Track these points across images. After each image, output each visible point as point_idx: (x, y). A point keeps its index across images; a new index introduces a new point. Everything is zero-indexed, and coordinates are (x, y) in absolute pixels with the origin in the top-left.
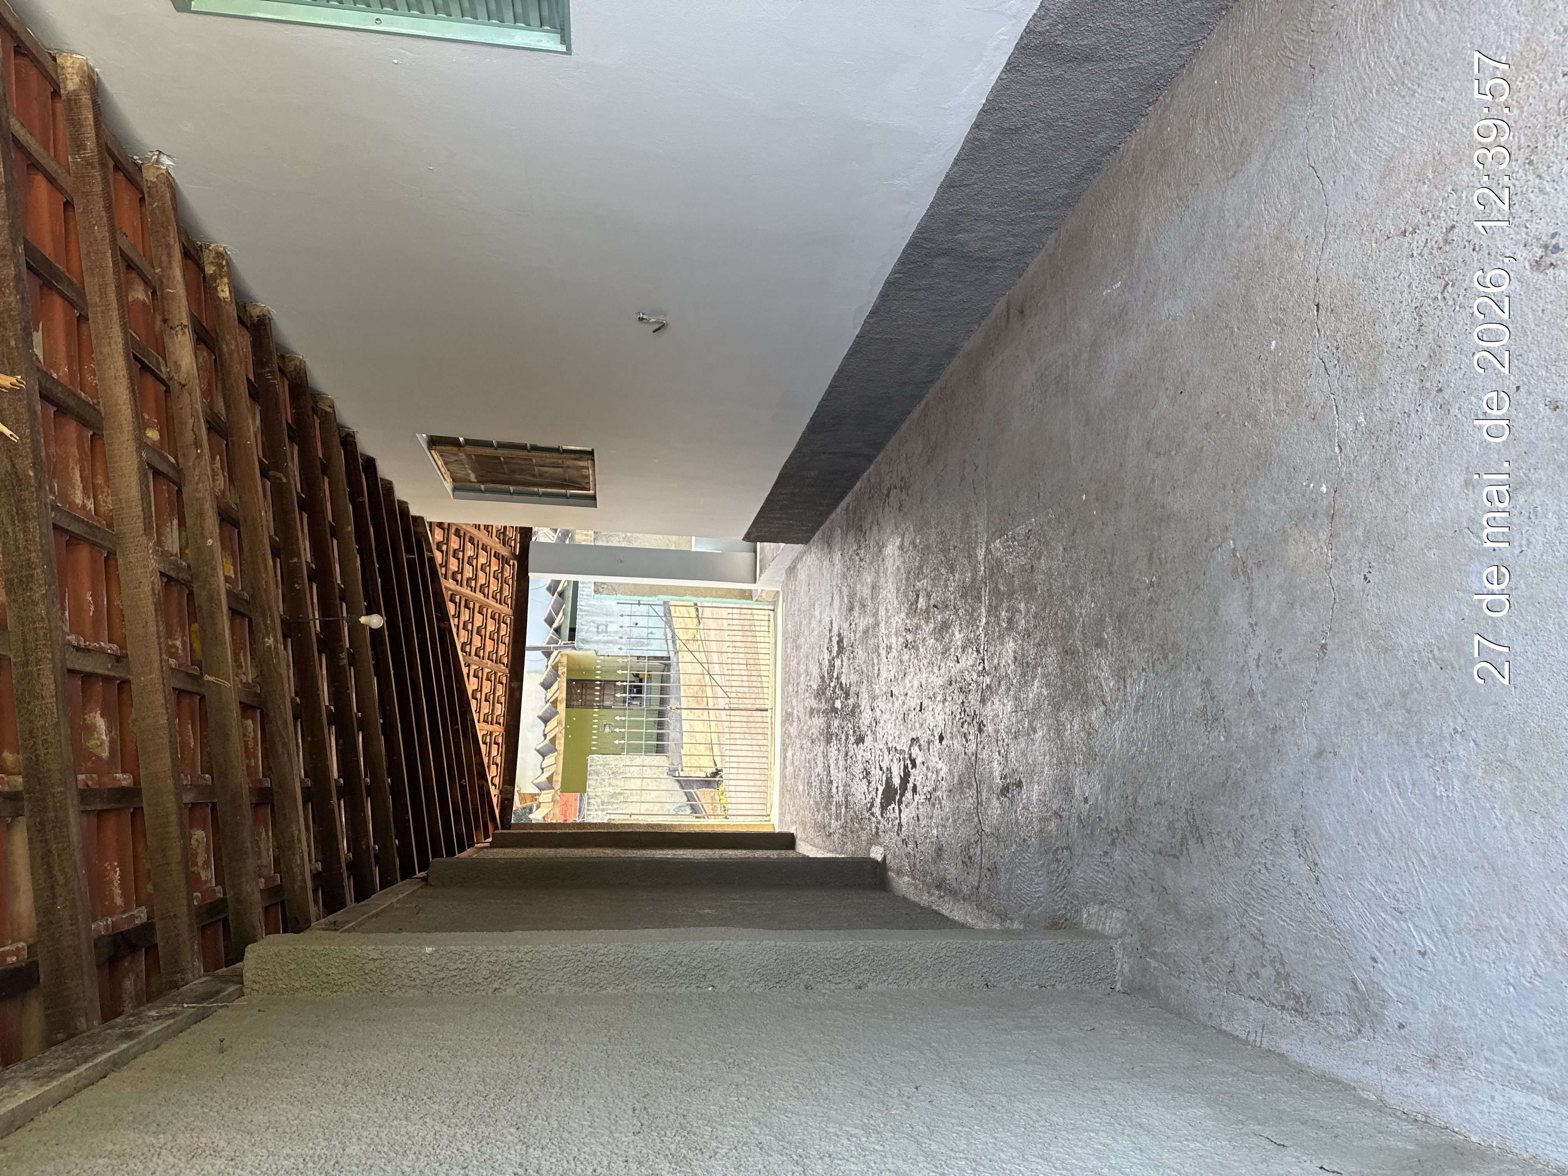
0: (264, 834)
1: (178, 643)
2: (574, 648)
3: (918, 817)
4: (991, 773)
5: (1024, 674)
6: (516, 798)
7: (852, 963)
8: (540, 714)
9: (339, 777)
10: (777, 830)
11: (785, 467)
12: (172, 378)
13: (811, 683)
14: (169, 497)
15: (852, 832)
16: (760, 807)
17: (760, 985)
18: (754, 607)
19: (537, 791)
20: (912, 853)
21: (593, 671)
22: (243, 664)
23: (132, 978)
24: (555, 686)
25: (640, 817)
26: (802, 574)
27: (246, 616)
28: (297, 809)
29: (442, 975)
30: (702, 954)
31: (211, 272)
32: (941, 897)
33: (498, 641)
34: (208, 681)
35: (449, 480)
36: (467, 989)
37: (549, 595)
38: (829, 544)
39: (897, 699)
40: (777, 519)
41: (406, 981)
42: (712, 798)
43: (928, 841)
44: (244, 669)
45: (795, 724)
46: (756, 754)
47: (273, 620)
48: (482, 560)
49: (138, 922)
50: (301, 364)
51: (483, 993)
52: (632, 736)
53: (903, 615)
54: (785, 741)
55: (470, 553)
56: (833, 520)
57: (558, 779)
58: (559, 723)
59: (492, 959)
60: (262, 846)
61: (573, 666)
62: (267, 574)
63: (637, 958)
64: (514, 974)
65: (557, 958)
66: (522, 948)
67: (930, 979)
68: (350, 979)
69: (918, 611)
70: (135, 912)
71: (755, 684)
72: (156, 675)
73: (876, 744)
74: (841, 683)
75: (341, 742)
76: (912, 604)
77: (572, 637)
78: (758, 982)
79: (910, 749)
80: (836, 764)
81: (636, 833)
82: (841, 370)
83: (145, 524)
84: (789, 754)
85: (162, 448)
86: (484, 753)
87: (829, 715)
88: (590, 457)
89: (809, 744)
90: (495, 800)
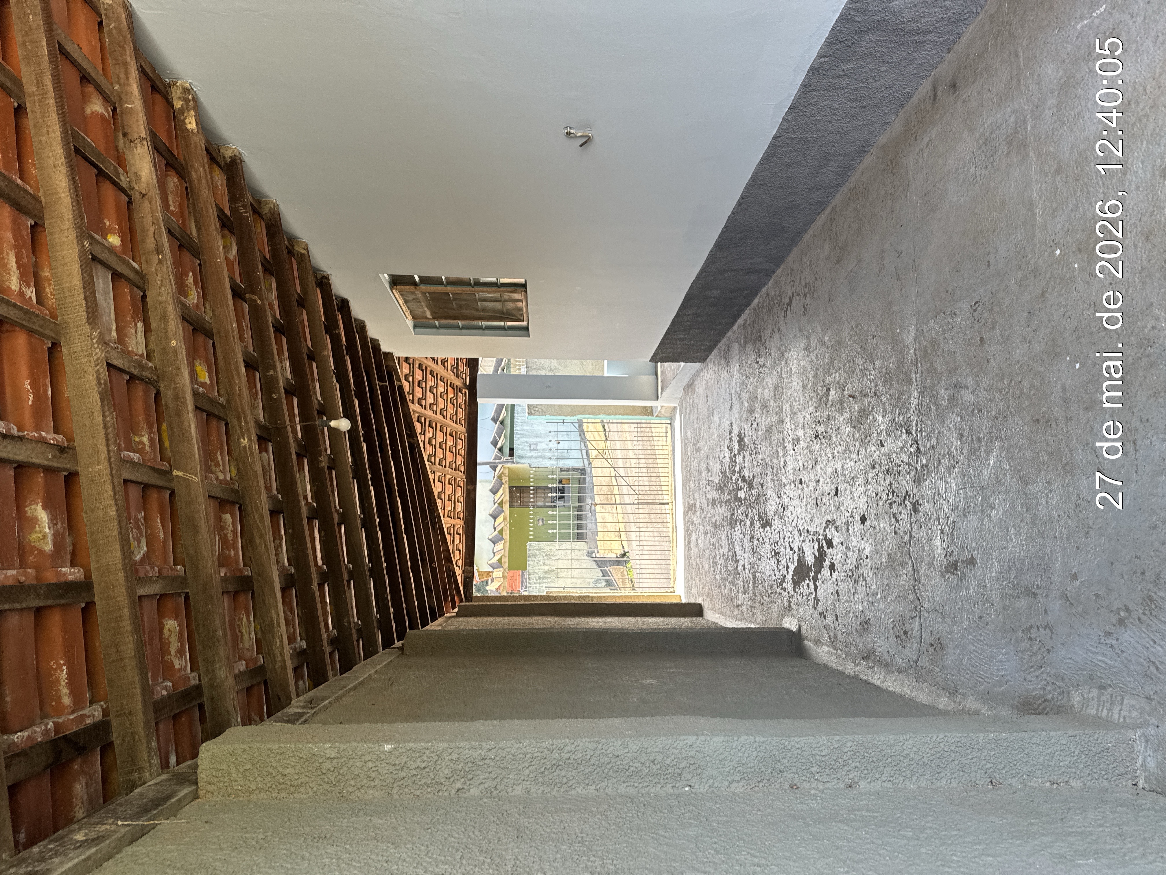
0: (245, 619)
1: (145, 440)
2: (513, 462)
3: (837, 592)
4: (931, 551)
5: (973, 451)
6: (476, 574)
7: (840, 760)
8: (491, 512)
9: (323, 564)
10: (684, 601)
11: (691, 287)
12: (133, 188)
13: (713, 478)
14: (132, 299)
15: (762, 604)
16: (665, 581)
17: (741, 784)
18: (652, 421)
19: (491, 569)
20: (832, 625)
21: (528, 480)
22: (221, 463)
23: (84, 782)
24: (501, 491)
25: (571, 590)
26: (700, 388)
27: (223, 419)
28: (275, 595)
29: (402, 774)
30: (675, 751)
31: (179, 106)
32: (869, 668)
33: (455, 454)
34: (177, 476)
35: (410, 317)
36: (429, 790)
37: (493, 423)
38: (726, 358)
39: (808, 486)
40: (679, 339)
41: (365, 781)
42: (622, 573)
43: (851, 615)
44: (221, 468)
45: (698, 513)
46: (657, 539)
47: (246, 422)
48: (441, 389)
49: (89, 721)
50: (274, 206)
51: (446, 794)
52: (561, 526)
53: (811, 409)
54: (688, 527)
55: (431, 383)
56: (729, 338)
57: (506, 560)
58: (505, 519)
59: (454, 757)
60: (244, 630)
61: (513, 475)
62: (240, 380)
63: (607, 755)
64: (477, 773)
65: (521, 756)
66: (484, 744)
67: (928, 776)
68: (308, 779)
69: (830, 403)
70: (86, 711)
71: (654, 483)
72: (103, 466)
73: (784, 527)
74: (744, 476)
75: (323, 533)
76: (822, 398)
77: (511, 454)
78: (738, 782)
79: (825, 530)
80: (742, 546)
81: (572, 604)
82: (753, 178)
83: (88, 313)
84: (694, 537)
85: (124, 253)
86: (449, 542)
87: (733, 504)
88: (523, 289)
89: (713, 529)
90: (459, 579)
